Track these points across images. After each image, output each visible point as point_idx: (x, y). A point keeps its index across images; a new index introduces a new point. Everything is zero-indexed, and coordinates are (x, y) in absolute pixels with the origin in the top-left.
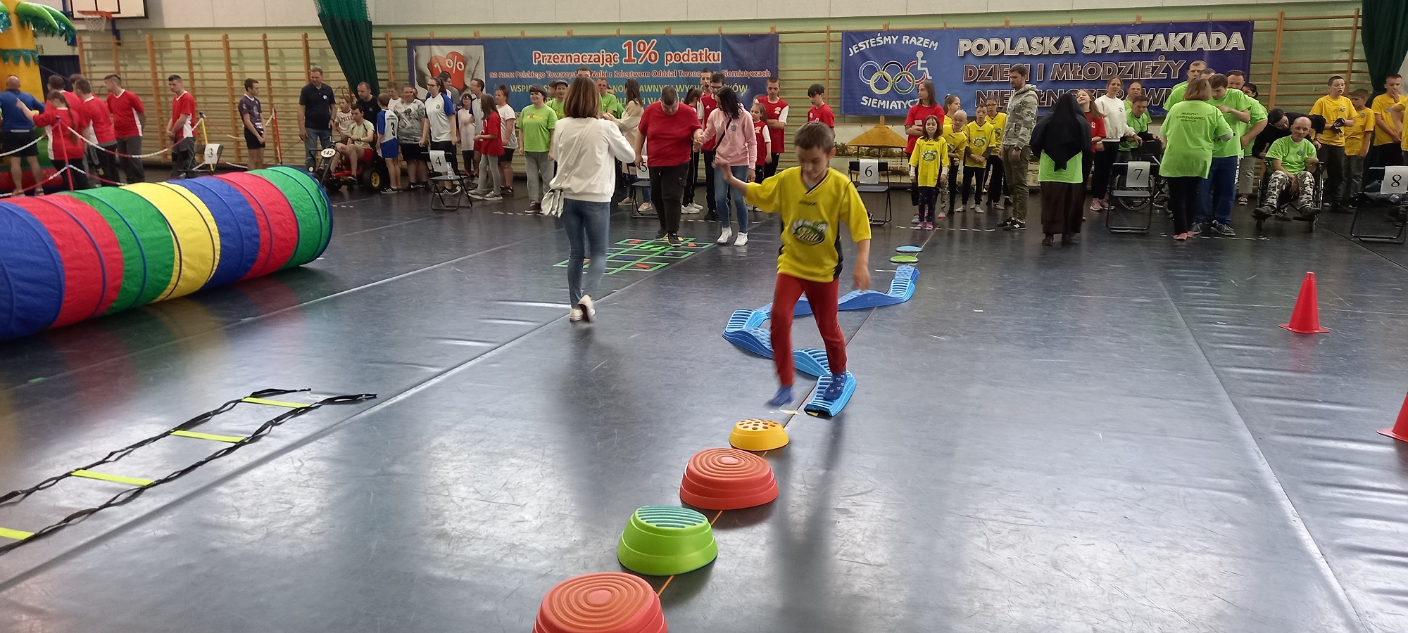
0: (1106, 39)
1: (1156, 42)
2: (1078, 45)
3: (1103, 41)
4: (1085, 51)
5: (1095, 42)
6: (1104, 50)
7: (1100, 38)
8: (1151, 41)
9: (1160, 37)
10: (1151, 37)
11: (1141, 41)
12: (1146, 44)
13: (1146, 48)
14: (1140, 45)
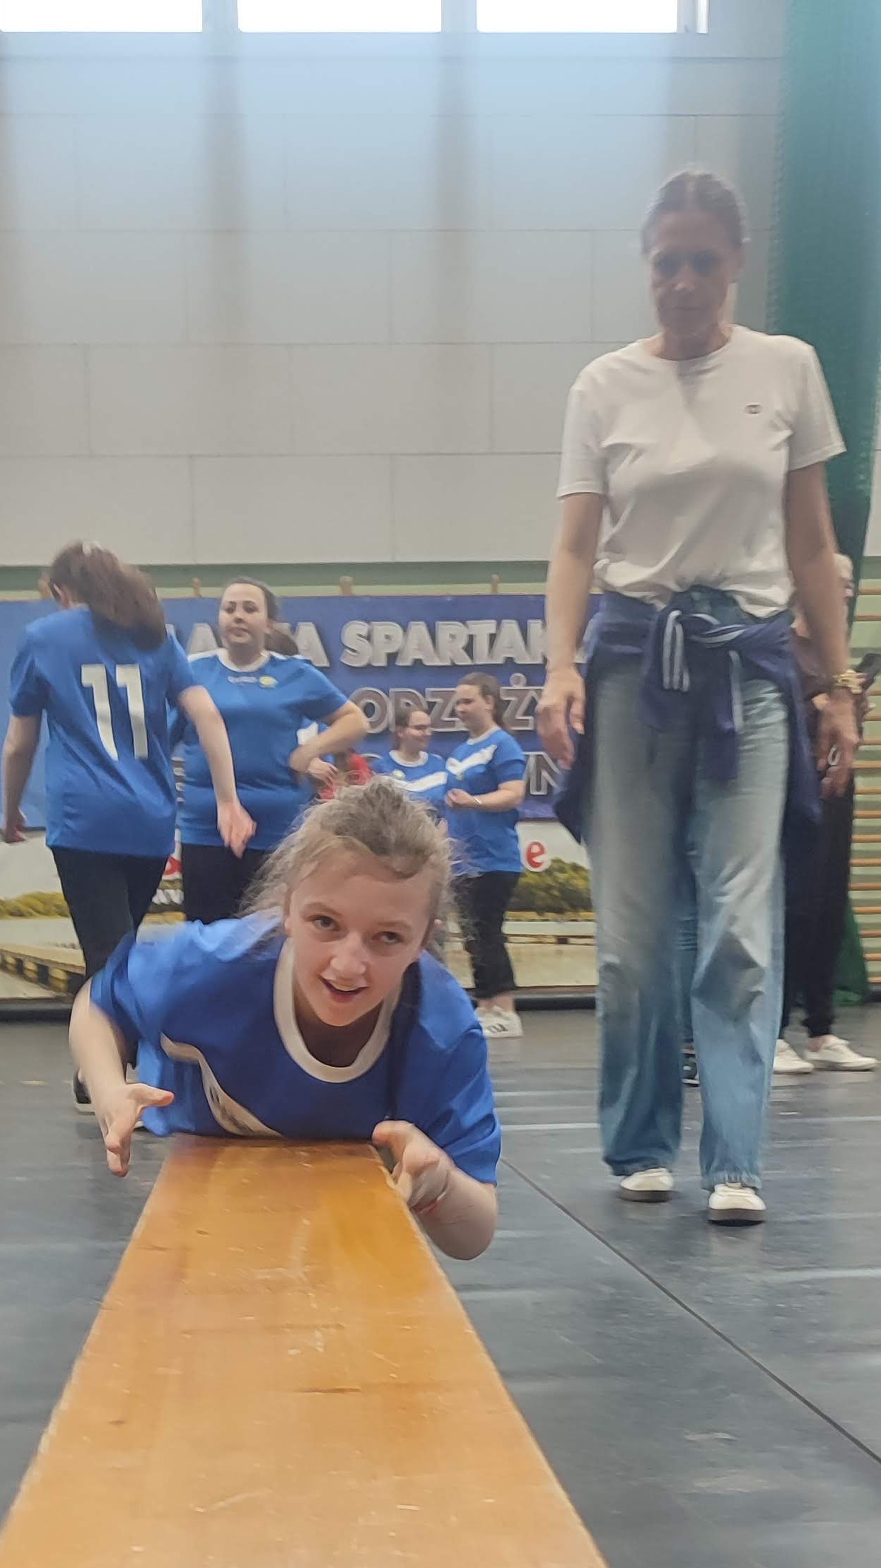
0: (394, 629)
1: (502, 641)
2: (331, 643)
3: (388, 635)
4: (348, 659)
5: (369, 638)
6: (392, 657)
7: (383, 629)
8: (493, 638)
9: (511, 628)
10: (488, 626)
11: (471, 637)
12: (482, 645)
13: (482, 657)
14: (469, 649)
